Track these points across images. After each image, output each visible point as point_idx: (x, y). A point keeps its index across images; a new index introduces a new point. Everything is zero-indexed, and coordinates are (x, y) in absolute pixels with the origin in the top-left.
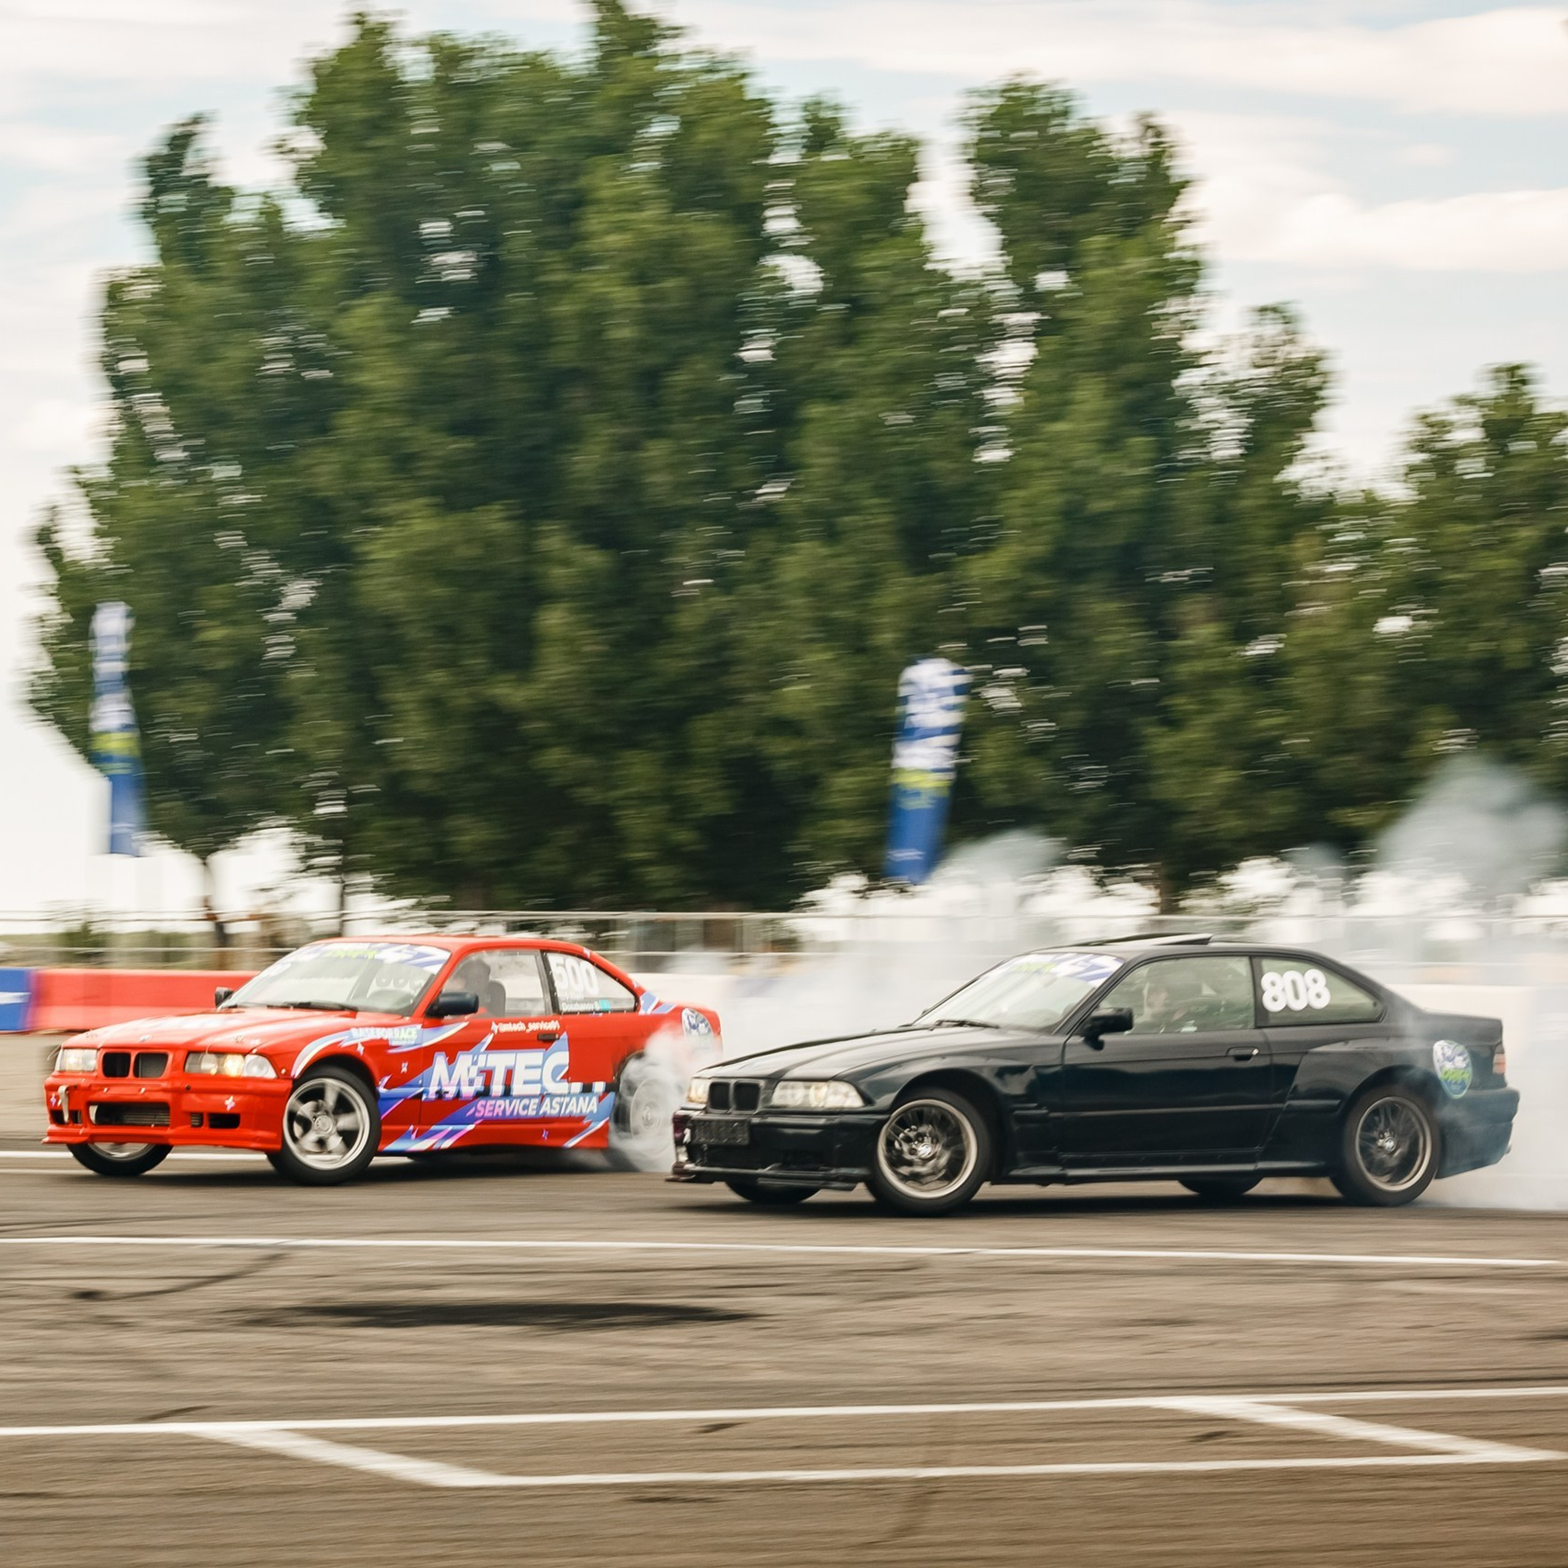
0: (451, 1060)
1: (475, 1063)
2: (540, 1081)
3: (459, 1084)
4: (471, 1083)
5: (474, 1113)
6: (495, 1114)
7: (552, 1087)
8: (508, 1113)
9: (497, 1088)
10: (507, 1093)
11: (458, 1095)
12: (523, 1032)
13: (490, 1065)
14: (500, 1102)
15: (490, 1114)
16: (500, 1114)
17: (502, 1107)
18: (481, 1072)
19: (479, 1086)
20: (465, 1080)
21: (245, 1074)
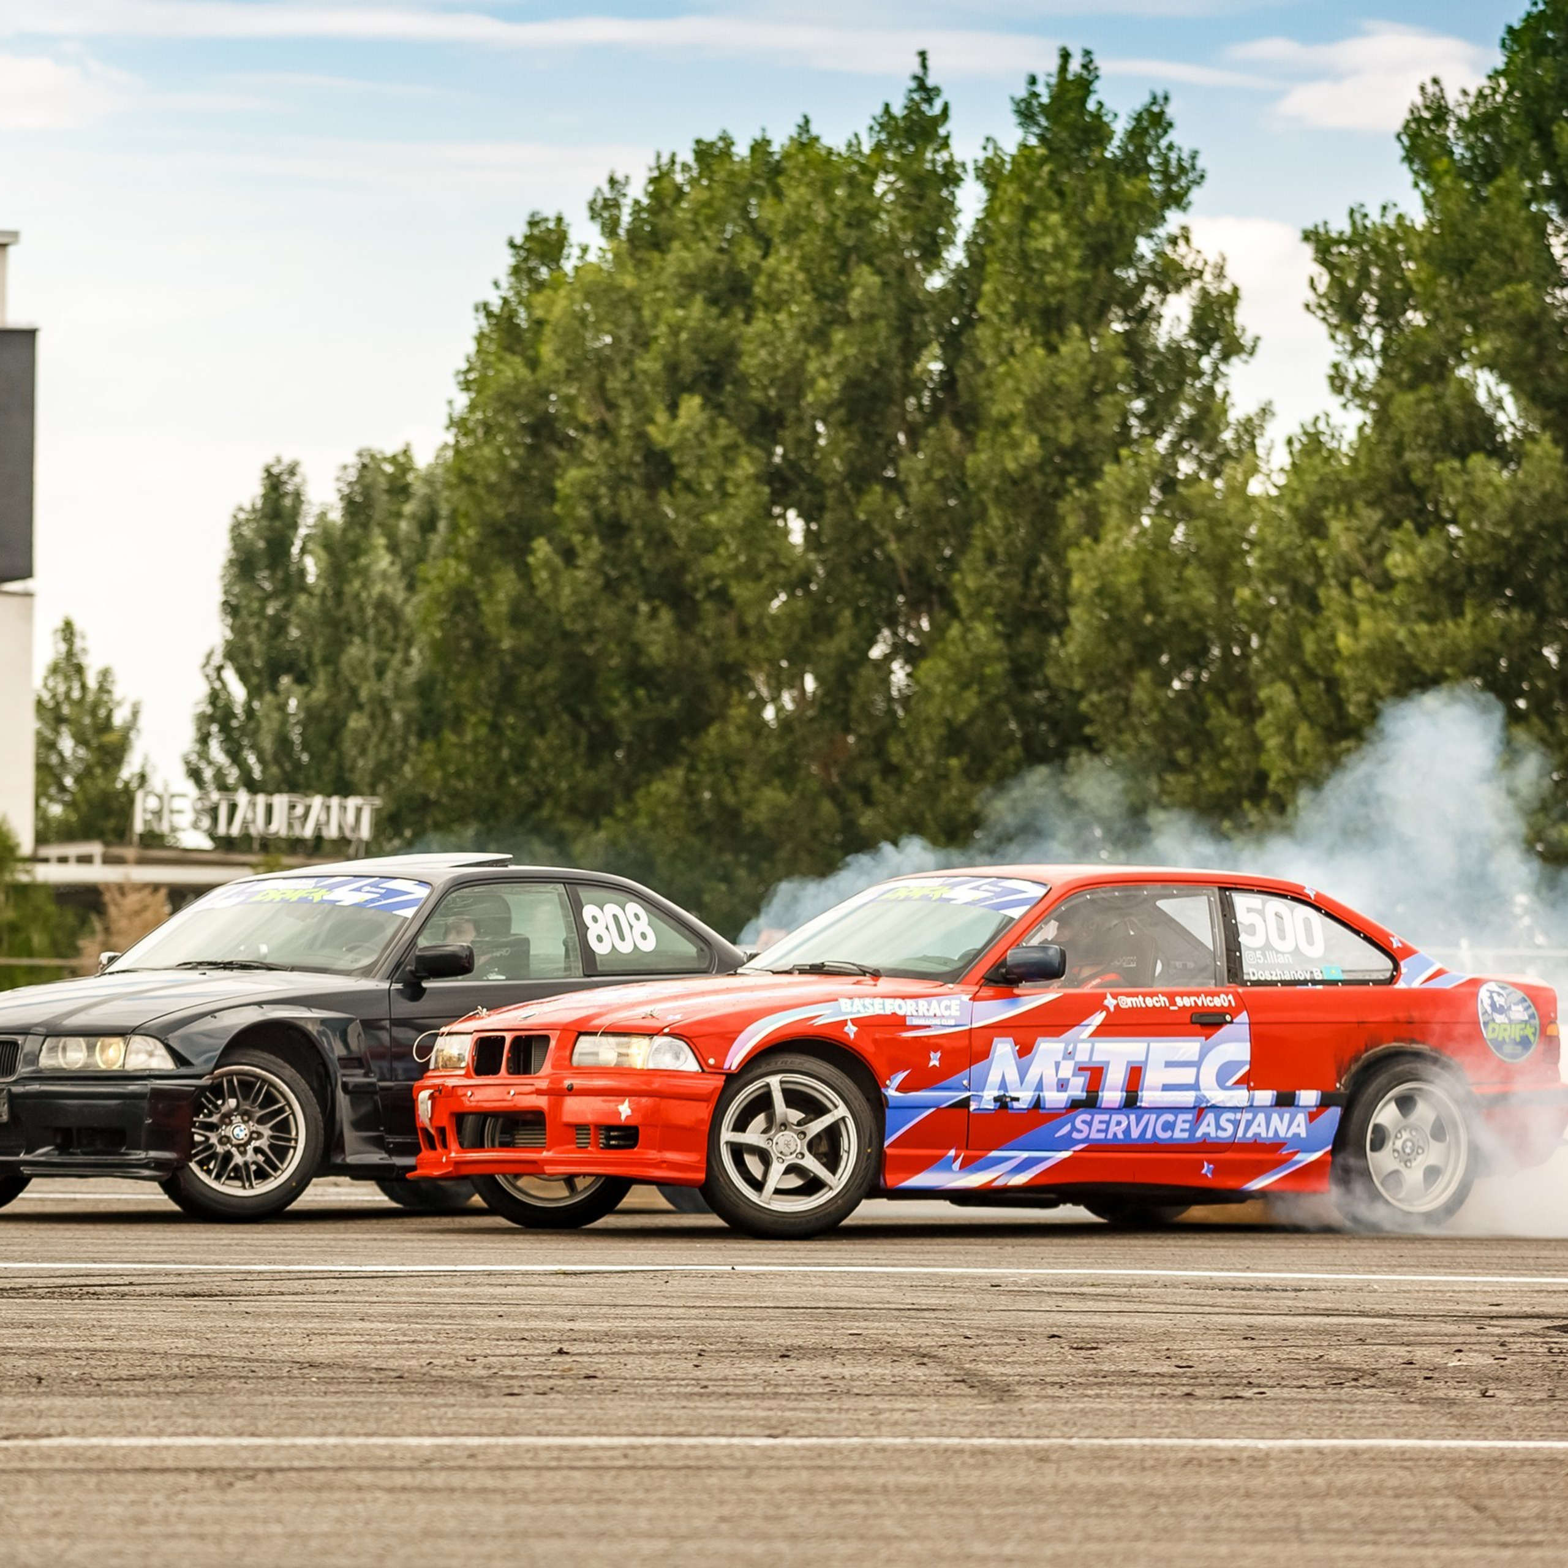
0: (1025, 1050)
1: (1069, 1055)
2: (1195, 1087)
3: (1040, 1087)
4: (1062, 1085)
5: (1070, 1133)
6: (1110, 1136)
7: (1217, 1096)
8: (1135, 1134)
9: (1112, 1095)
10: (1131, 1102)
11: (1038, 1104)
12: (1164, 1010)
13: (1098, 1058)
14: (1116, 1118)
15: (1102, 1136)
16: (1120, 1136)
17: (1124, 1125)
18: (1081, 1069)
19: (1077, 1089)
20: (1050, 1079)
21: (651, 1066)
